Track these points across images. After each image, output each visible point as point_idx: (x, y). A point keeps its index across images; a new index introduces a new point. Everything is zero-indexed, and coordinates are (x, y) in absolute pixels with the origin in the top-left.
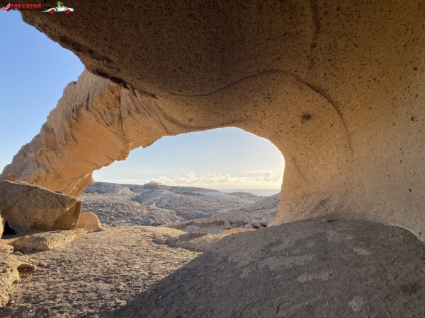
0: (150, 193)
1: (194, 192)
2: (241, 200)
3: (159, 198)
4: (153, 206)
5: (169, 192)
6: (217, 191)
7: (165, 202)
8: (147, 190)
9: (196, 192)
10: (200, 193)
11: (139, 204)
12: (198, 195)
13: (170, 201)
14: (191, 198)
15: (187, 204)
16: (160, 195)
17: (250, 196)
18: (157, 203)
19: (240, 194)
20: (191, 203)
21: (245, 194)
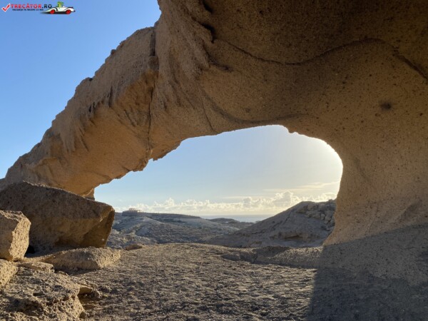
0: (129, 220)
1: (175, 219)
2: (223, 227)
3: (138, 226)
4: (133, 234)
5: (149, 219)
6: (199, 218)
7: (146, 229)
8: (126, 218)
9: (177, 219)
10: (181, 220)
11: (118, 233)
12: (179, 222)
13: (150, 229)
14: (173, 226)
15: (168, 232)
16: (140, 223)
17: (232, 222)
18: (137, 231)
19: (222, 220)
20: (172, 231)
21: (227, 220)
